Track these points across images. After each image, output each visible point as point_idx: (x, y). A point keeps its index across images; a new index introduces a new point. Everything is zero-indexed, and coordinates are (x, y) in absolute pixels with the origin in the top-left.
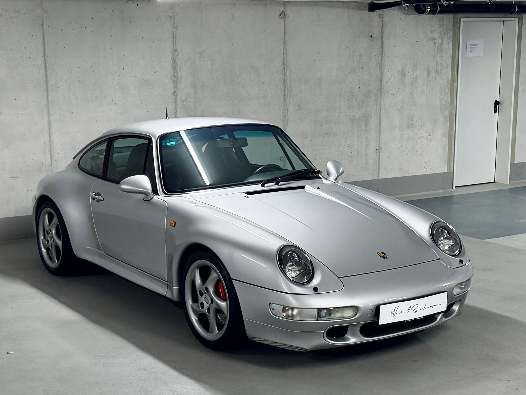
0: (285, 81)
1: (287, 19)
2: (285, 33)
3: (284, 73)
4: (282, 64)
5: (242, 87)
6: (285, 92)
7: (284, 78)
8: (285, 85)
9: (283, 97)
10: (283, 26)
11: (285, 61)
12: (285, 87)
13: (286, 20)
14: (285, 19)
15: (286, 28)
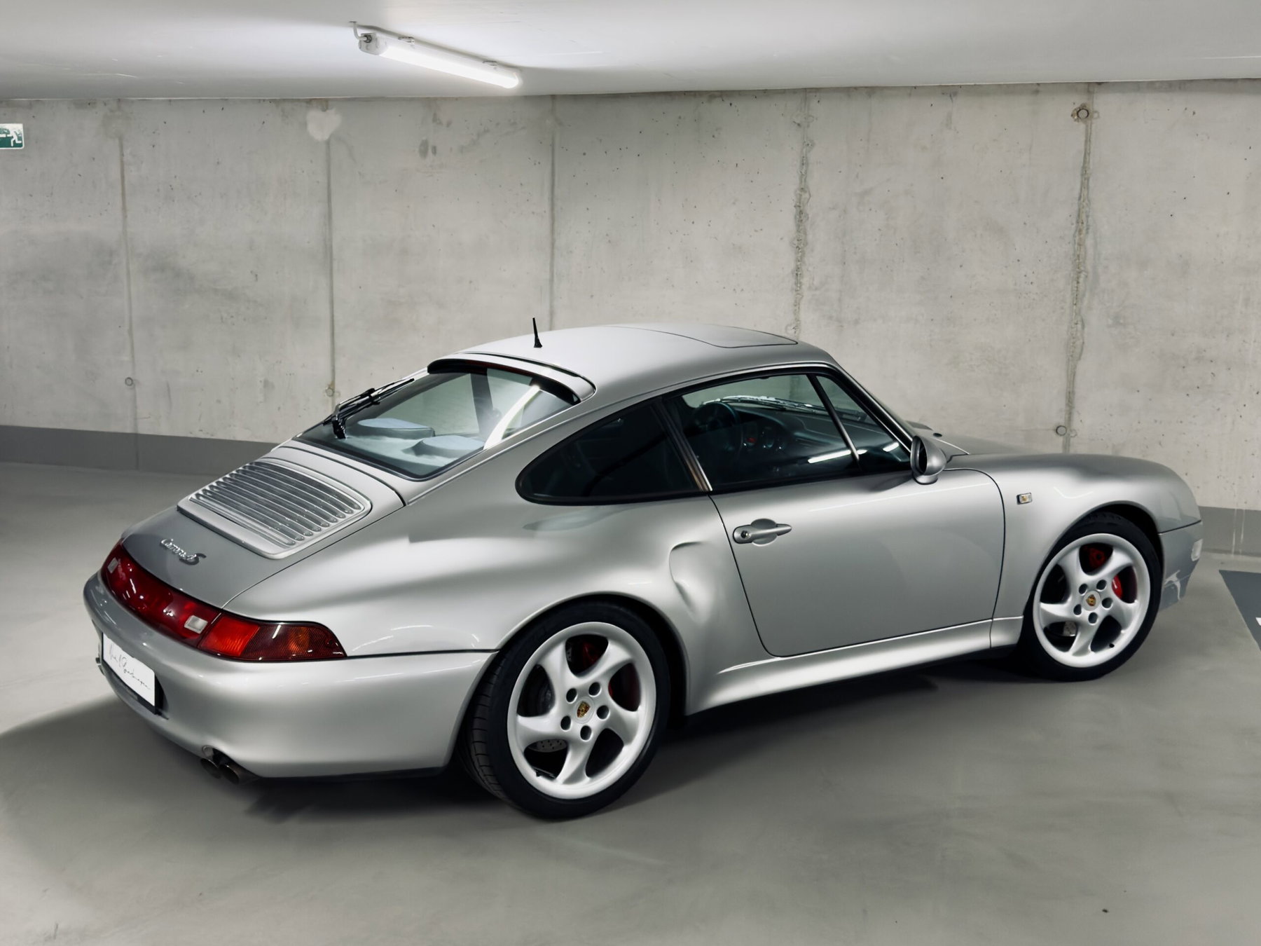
0: (1081, 261)
1: (1094, 121)
2: (1087, 153)
3: (1077, 239)
4: (1074, 221)
5: (961, 266)
6: (1078, 282)
7: (1078, 253)
8: (1079, 268)
9: (1073, 294)
10: (1083, 139)
11: (1084, 217)
12: (1080, 273)
13: (1091, 124)
14: (1089, 122)
15: (1090, 141)
